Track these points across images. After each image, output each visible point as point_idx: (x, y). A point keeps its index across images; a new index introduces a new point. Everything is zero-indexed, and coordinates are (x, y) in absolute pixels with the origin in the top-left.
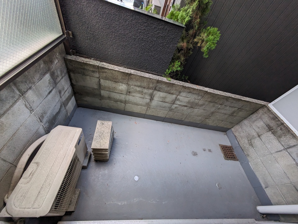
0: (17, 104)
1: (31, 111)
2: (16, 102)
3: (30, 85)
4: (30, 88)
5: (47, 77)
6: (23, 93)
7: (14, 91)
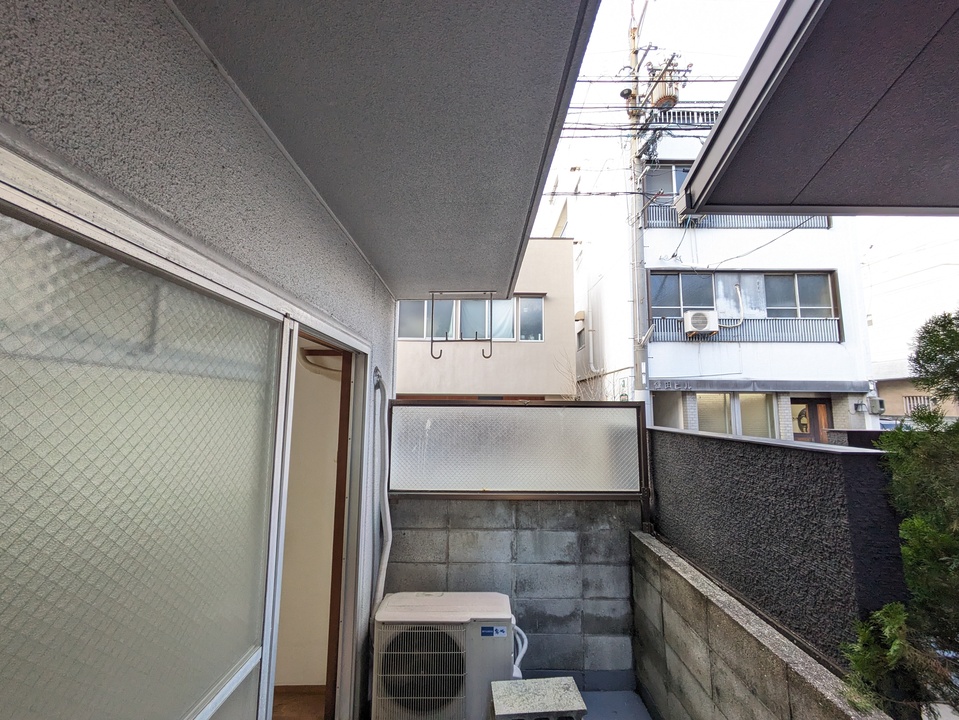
0: (505, 532)
1: (513, 558)
2: (504, 529)
3: (535, 526)
4: (532, 529)
5: (571, 536)
6: (518, 527)
7: (510, 516)
